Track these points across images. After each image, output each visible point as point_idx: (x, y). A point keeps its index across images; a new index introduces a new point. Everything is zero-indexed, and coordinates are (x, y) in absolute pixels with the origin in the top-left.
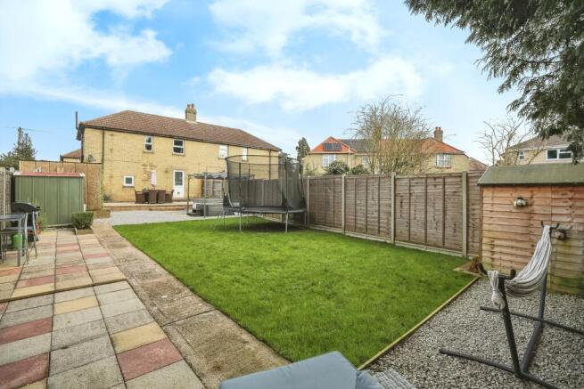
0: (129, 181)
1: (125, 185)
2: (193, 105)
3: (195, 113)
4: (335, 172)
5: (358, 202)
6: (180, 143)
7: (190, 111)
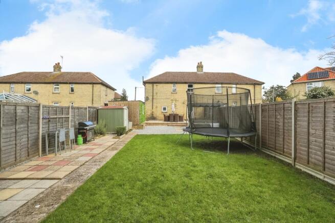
0: (165, 109)
1: (163, 111)
2: (201, 62)
3: (202, 67)
4: (315, 97)
5: (312, 131)
6: (191, 86)
7: (200, 66)
